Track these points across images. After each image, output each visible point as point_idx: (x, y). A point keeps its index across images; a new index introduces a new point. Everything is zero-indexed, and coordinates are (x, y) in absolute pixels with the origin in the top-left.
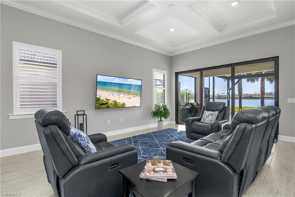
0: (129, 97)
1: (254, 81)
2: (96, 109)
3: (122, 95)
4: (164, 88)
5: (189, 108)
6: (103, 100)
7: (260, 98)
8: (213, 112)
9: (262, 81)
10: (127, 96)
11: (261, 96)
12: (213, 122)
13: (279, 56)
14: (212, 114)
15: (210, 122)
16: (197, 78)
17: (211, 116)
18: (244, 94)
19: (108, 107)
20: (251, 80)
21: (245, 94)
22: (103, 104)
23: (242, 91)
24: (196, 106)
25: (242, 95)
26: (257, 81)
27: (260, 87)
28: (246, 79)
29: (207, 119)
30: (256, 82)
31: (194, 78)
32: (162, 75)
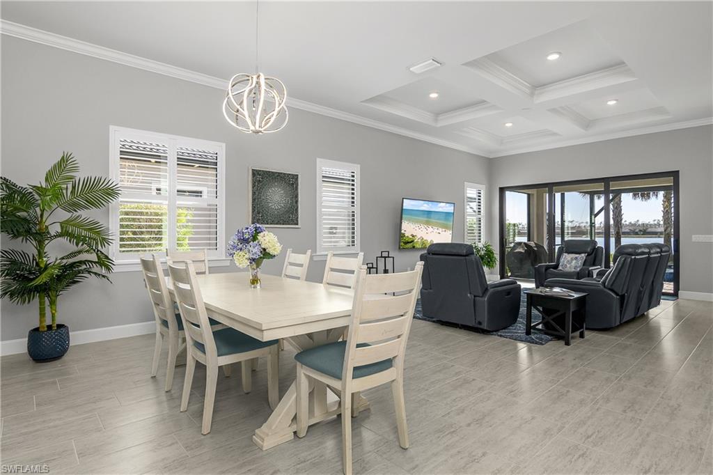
0: (438, 231)
1: (649, 197)
2: (399, 248)
3: (430, 229)
4: (479, 216)
5: (523, 251)
6: (408, 237)
7: (661, 233)
8: (577, 255)
9: (665, 197)
10: (436, 230)
11: (665, 231)
12: (578, 269)
13: (678, 171)
14: (576, 258)
15: (573, 270)
16: (533, 194)
17: (574, 261)
18: (627, 223)
19: (414, 247)
20: (643, 196)
21: (630, 223)
22: (408, 242)
23: (621, 220)
24: (536, 249)
25: (621, 227)
26: (655, 197)
27: (663, 209)
28: (631, 194)
29: (568, 266)
30: (653, 198)
31: (526, 195)
32: (475, 192)
